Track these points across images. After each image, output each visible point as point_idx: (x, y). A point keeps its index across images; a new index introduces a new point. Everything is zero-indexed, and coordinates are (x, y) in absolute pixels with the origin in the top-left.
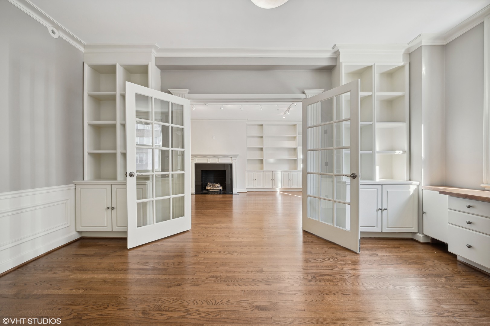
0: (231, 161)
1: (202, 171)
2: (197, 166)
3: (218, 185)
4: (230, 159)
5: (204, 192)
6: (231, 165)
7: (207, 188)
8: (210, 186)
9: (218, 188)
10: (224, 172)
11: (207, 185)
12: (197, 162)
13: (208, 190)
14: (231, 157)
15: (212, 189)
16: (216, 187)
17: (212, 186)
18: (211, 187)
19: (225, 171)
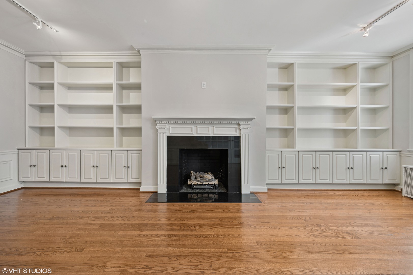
0: (238, 131)
1: (181, 150)
2: (171, 140)
3: (209, 176)
4: (237, 126)
5: (184, 190)
6: (238, 139)
7: (190, 183)
8: (196, 178)
9: (211, 183)
10: (224, 153)
11: (188, 177)
12: (171, 132)
13: (191, 186)
14: (237, 122)
15: (199, 183)
16: (206, 181)
17: (198, 179)
18: (197, 181)
19: (226, 150)
